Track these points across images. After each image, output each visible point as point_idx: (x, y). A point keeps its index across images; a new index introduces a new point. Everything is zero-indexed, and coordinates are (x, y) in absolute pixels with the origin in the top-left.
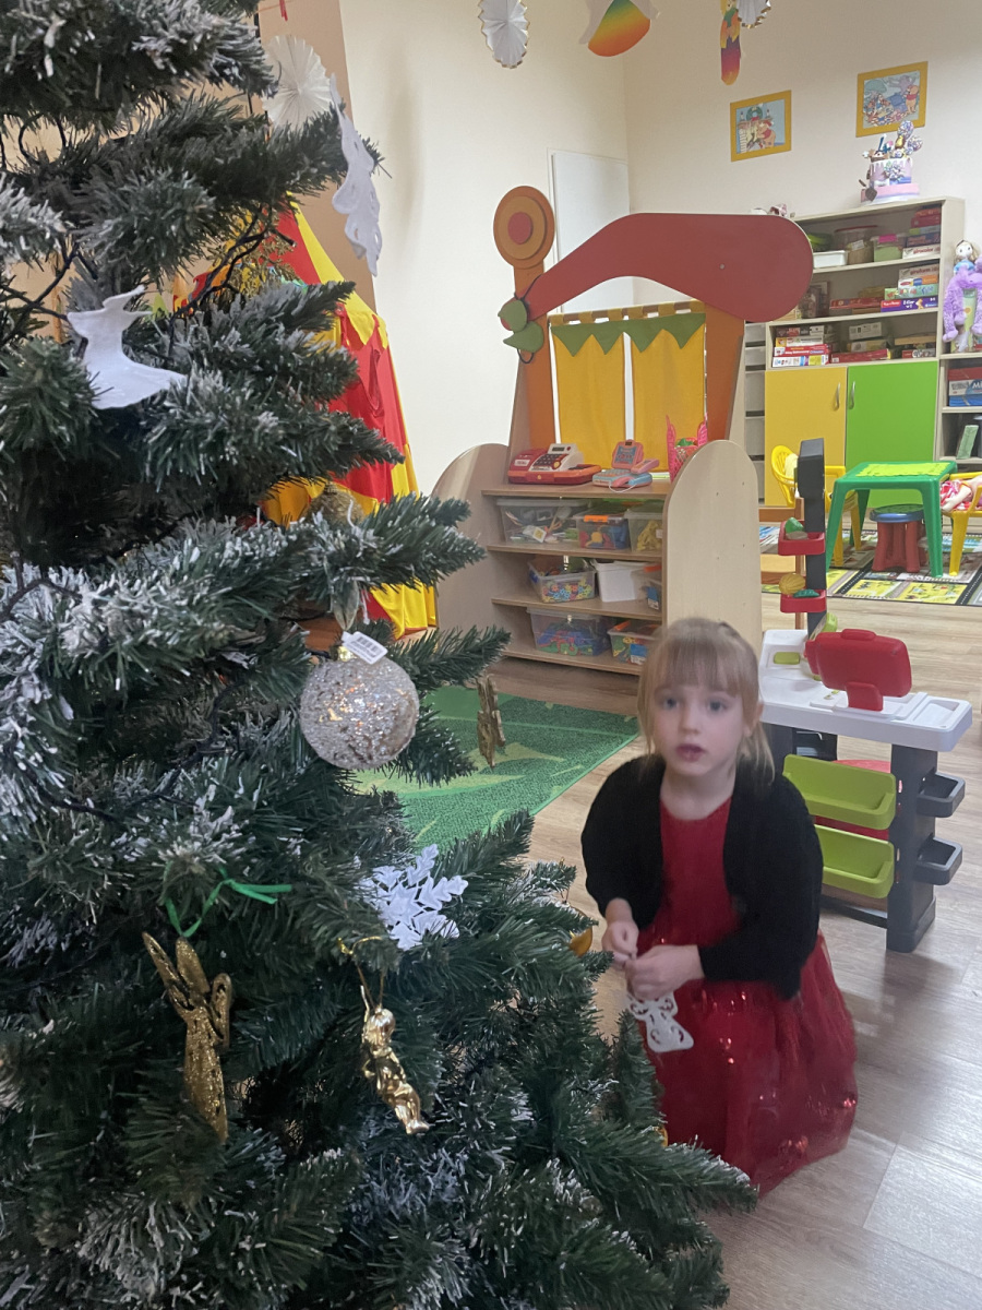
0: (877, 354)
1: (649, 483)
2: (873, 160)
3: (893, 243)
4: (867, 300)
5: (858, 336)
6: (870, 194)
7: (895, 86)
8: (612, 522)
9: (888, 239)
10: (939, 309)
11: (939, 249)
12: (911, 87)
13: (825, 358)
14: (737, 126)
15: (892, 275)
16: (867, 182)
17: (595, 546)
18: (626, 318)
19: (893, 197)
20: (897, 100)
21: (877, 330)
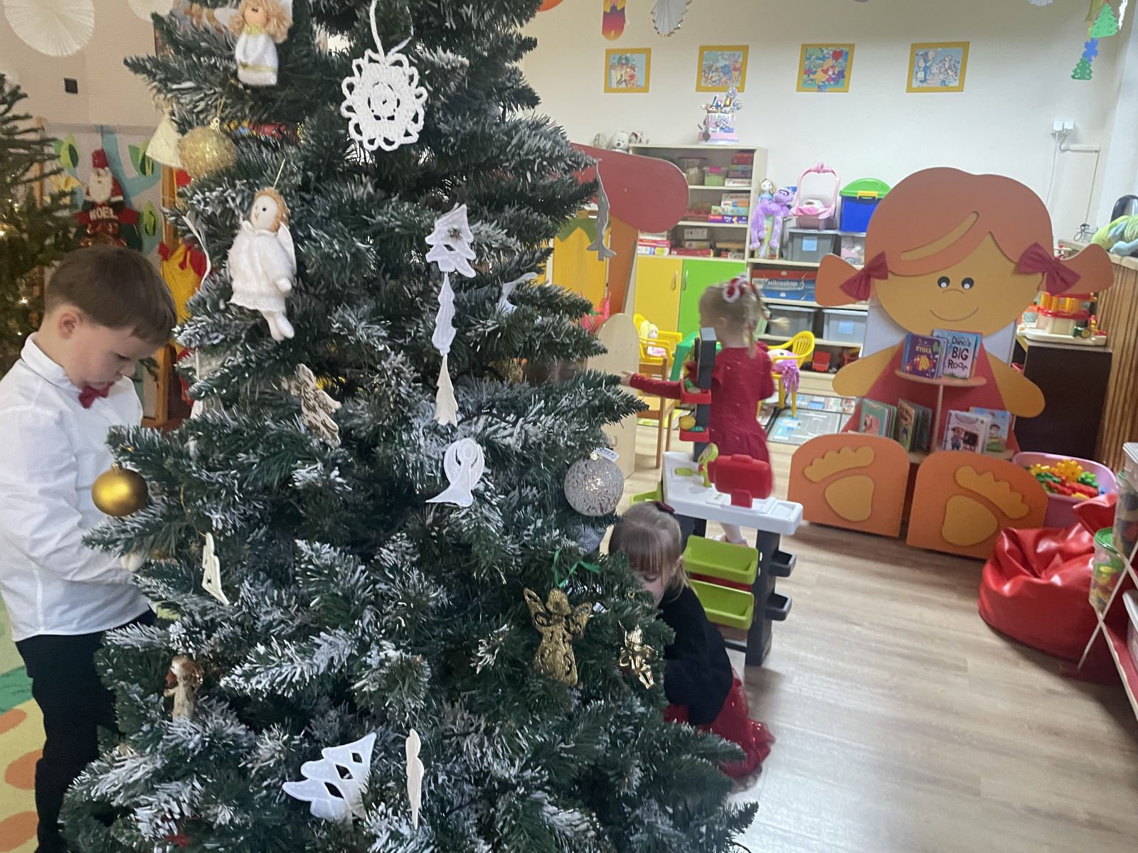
0: (704, 253)
2: (709, 112)
3: (719, 174)
4: (698, 212)
5: (690, 237)
7: (726, 59)
9: (715, 170)
10: (748, 226)
11: (750, 183)
12: (736, 62)
13: (667, 250)
14: (610, 67)
15: (717, 197)
16: (703, 127)
19: (721, 142)
20: (726, 70)
21: (705, 235)
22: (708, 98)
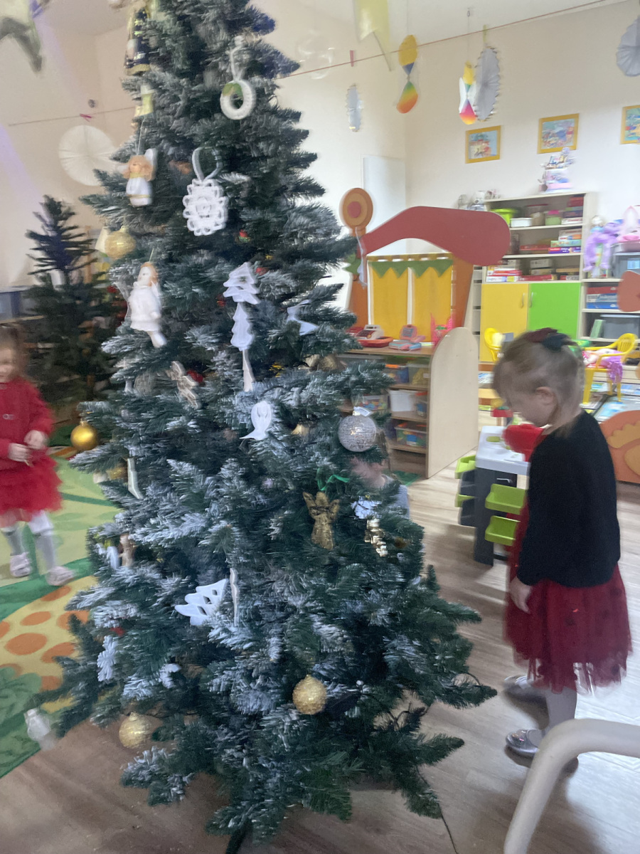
2: (547, 169)
3: (557, 215)
4: (540, 247)
5: (535, 266)
6: (545, 188)
7: (560, 126)
8: (400, 369)
9: (554, 212)
10: (582, 254)
11: (582, 220)
13: (517, 277)
14: (469, 144)
15: (555, 233)
16: (543, 180)
18: (410, 260)
19: (557, 190)
20: (562, 135)
21: (546, 263)
22: (546, 158)
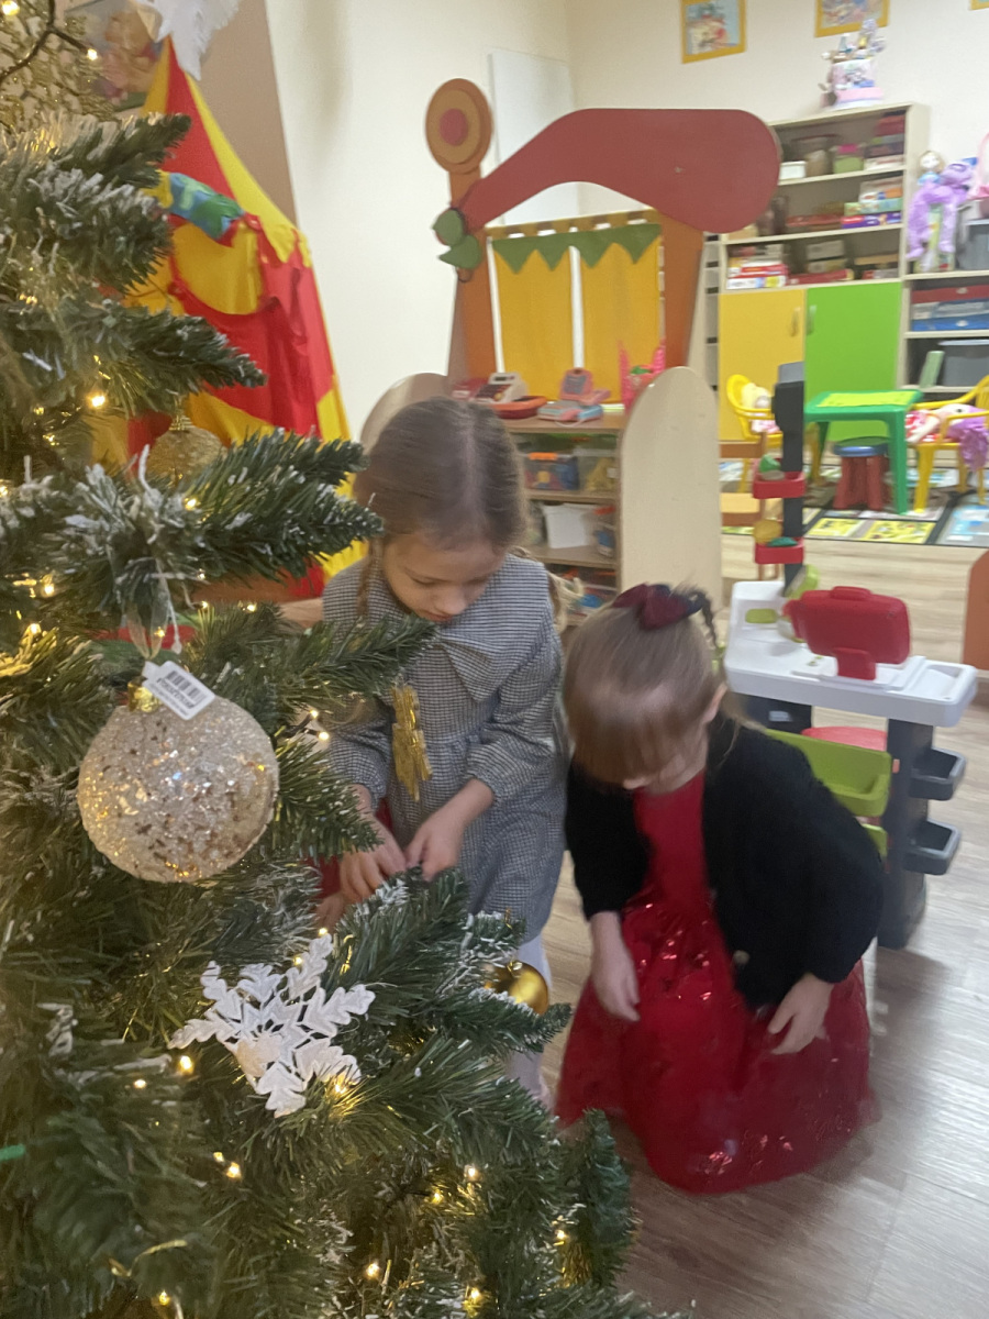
0: (837, 275)
1: (599, 417)
3: (854, 153)
4: (826, 217)
6: (831, 99)
8: (560, 461)
9: (850, 149)
10: (903, 225)
11: (902, 161)
15: (853, 188)
16: (827, 85)
17: (542, 488)
18: (574, 230)
19: (856, 102)
21: (836, 248)
22: (833, 42)
